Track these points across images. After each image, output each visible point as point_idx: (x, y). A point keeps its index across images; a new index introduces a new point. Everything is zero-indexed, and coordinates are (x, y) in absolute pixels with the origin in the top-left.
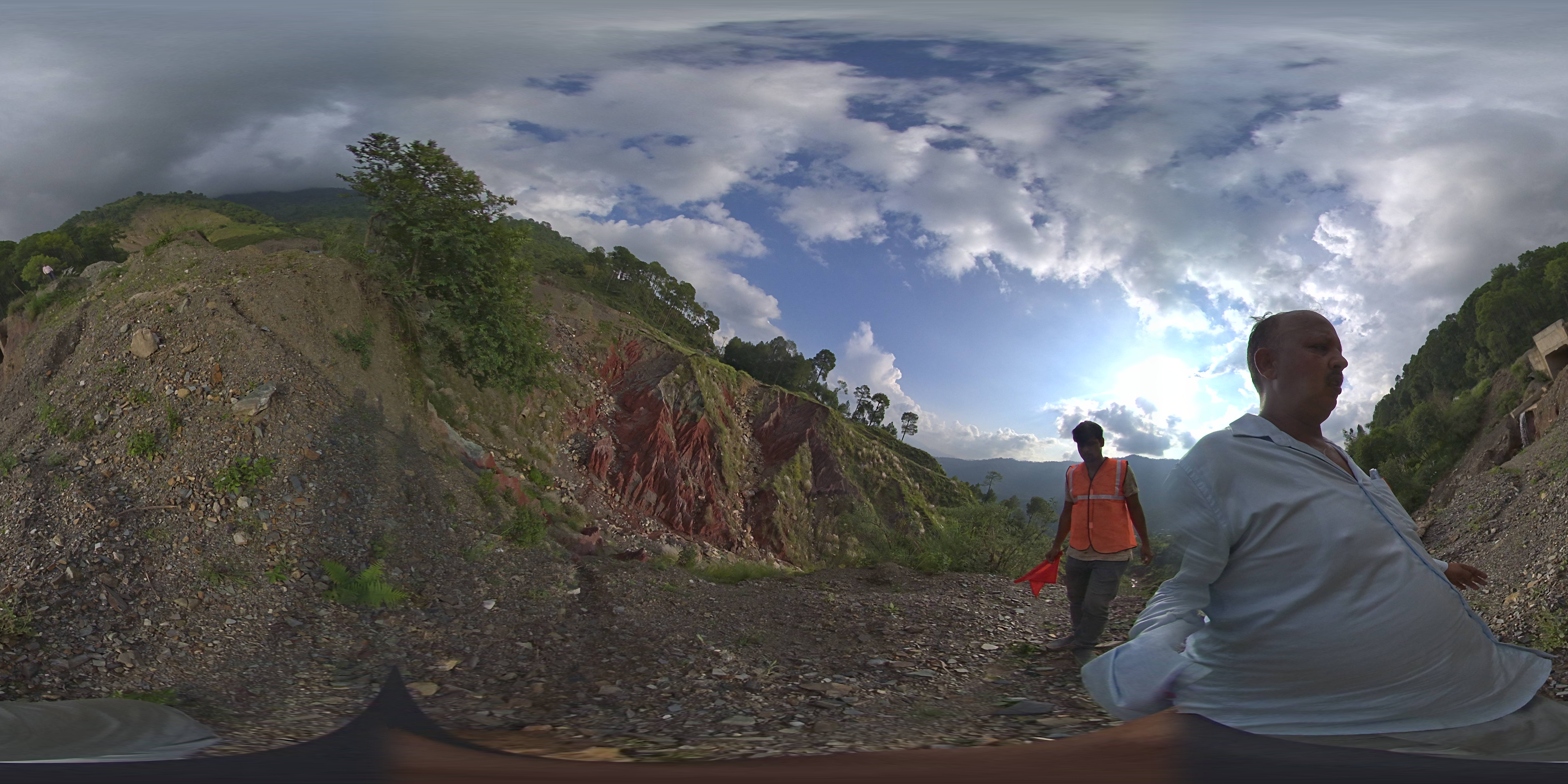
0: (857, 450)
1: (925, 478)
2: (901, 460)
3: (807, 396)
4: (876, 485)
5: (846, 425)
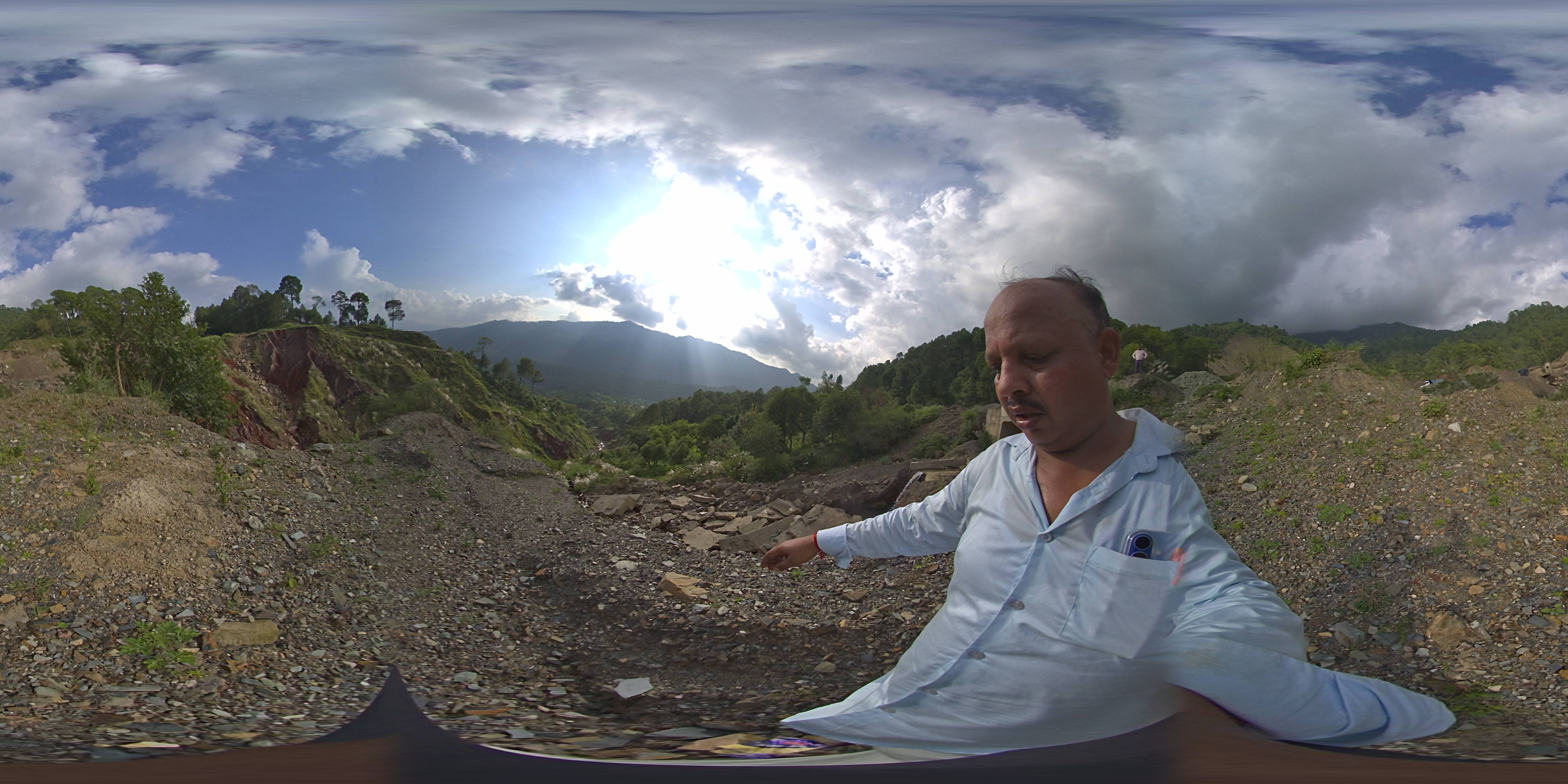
0: (357, 351)
1: (423, 356)
2: (397, 346)
3: (291, 325)
4: (383, 376)
5: (337, 334)
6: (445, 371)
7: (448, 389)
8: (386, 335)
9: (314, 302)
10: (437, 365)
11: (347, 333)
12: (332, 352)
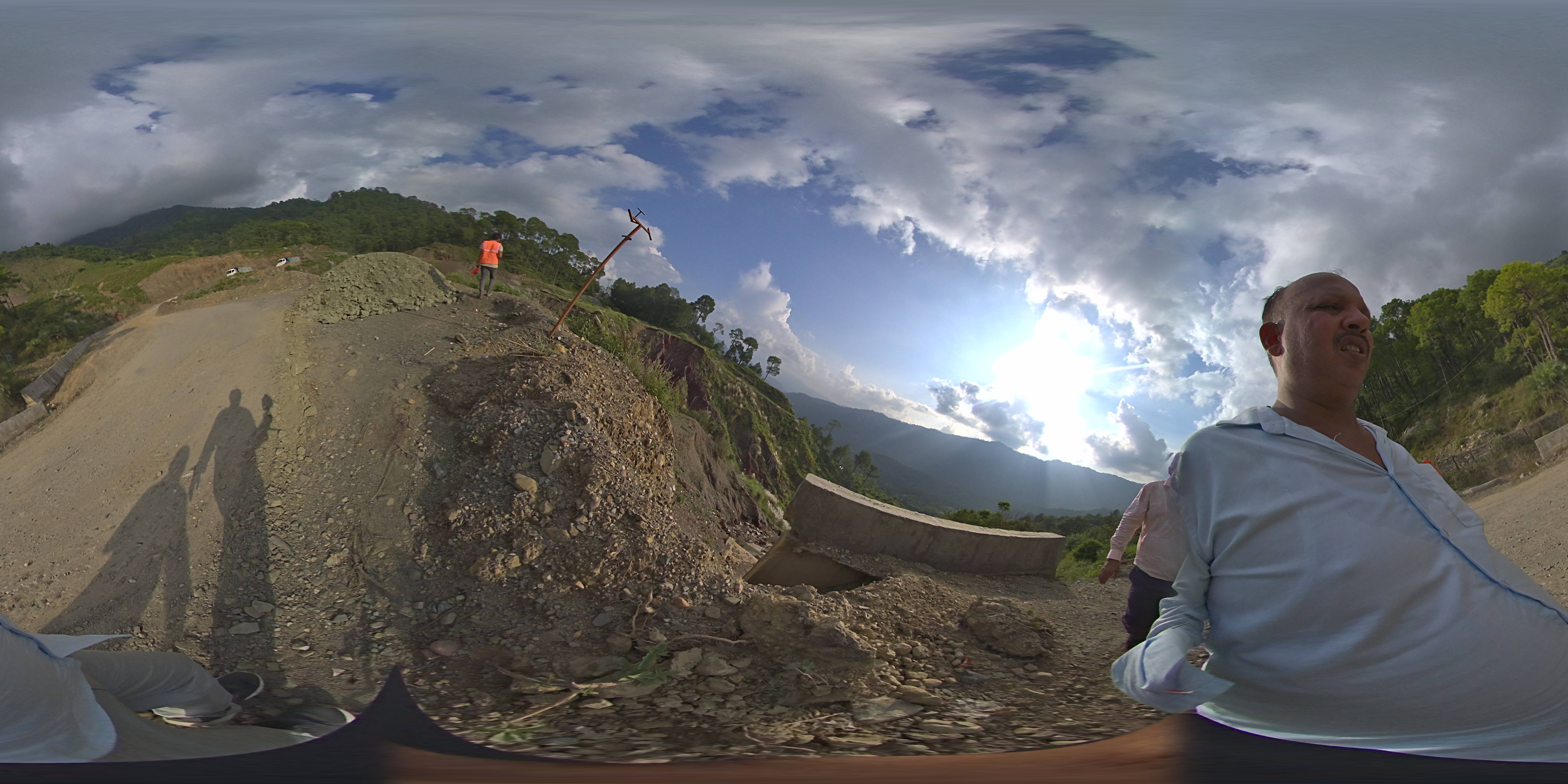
0: (724, 384)
1: (774, 413)
2: (758, 396)
3: (687, 337)
4: (734, 413)
5: (715, 362)
6: (786, 433)
7: (780, 448)
8: (755, 383)
9: (716, 327)
10: (781, 425)
11: (726, 366)
12: (704, 375)
